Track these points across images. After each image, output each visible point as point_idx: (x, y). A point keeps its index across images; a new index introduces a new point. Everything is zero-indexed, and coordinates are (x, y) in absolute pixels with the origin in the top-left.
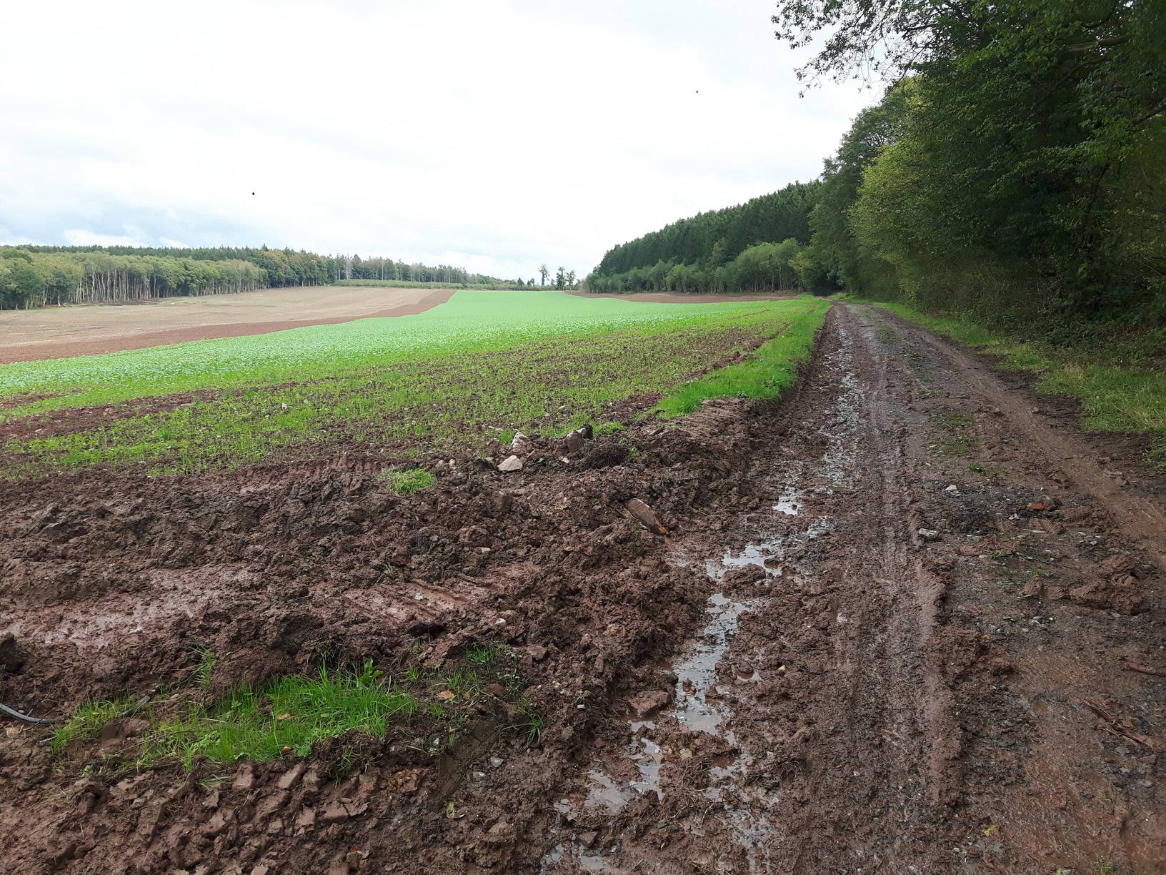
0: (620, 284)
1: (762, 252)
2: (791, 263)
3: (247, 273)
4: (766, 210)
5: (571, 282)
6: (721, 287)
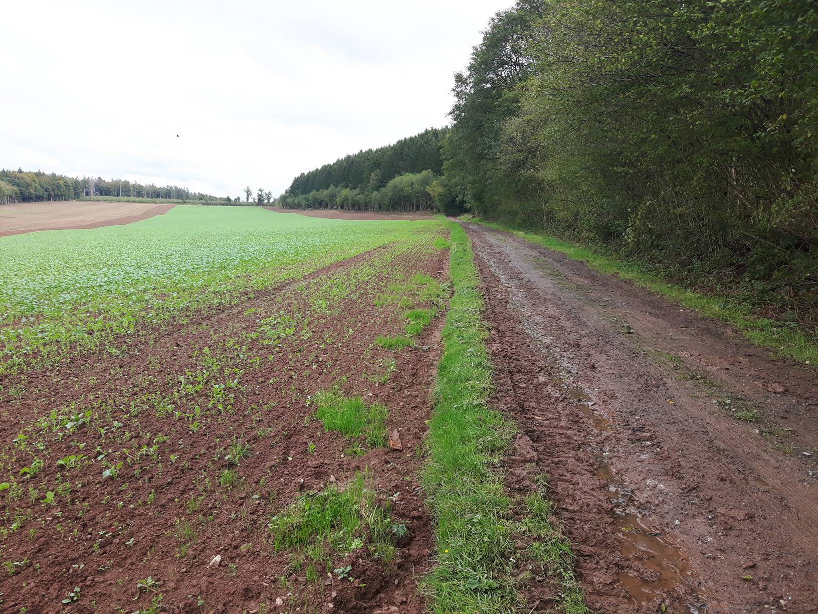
0: (304, 203)
1: (405, 180)
2: (428, 189)
4: (409, 149)
5: (269, 200)
6: (377, 207)
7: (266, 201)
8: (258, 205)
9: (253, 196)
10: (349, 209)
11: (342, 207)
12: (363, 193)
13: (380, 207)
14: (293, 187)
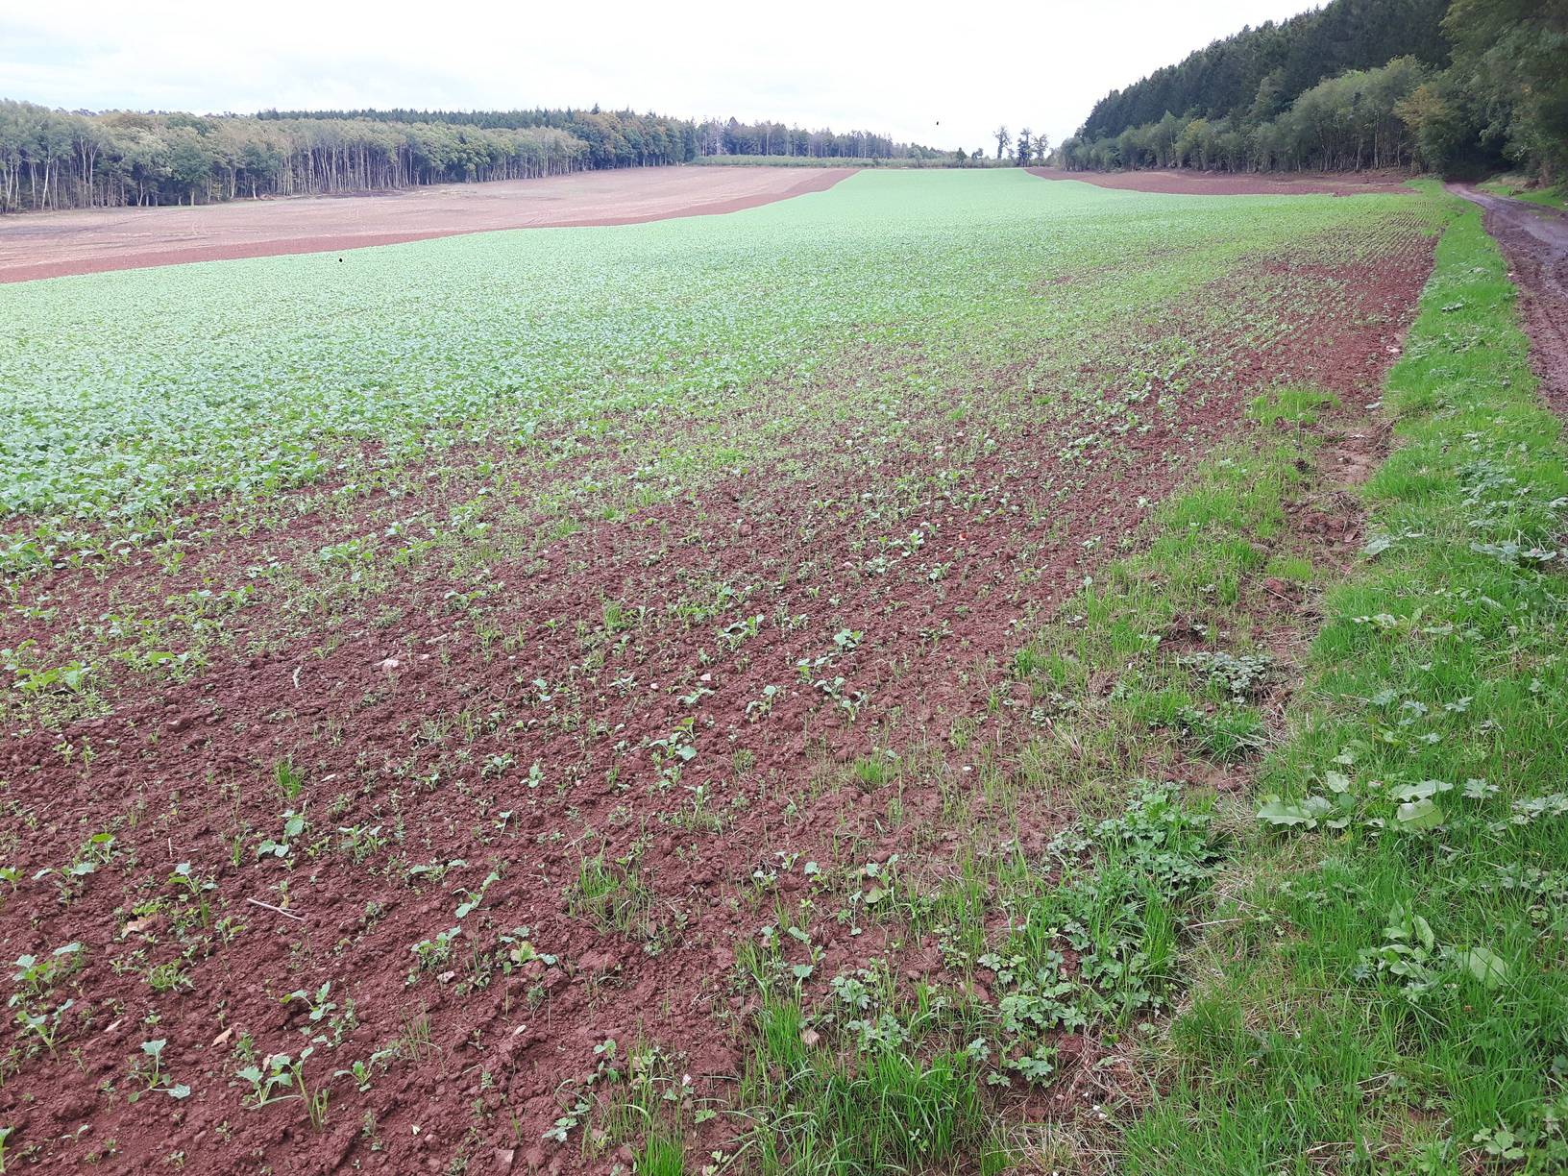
0: (1107, 156)
1: (1342, 89)
2: (1401, 108)
3: (557, 147)
5: (1040, 153)
6: (1265, 161)
7: (1035, 155)
8: (1018, 165)
9: (1010, 146)
10: (1200, 168)
11: (1186, 163)
12: (1235, 127)
13: (1273, 162)
14: (1090, 122)
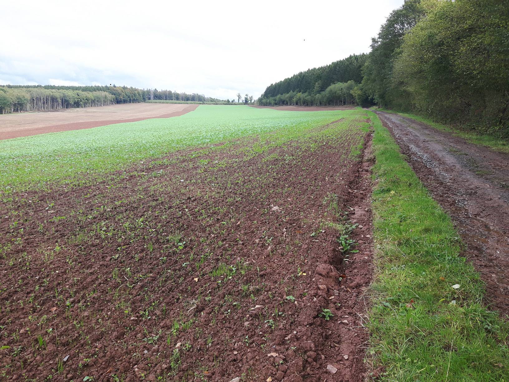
0: (273, 102)
1: (337, 87)
2: (352, 92)
3: (106, 97)
4: (339, 67)
6: (318, 103)
7: (250, 101)
8: (245, 104)
9: (242, 99)
10: (301, 105)
11: (297, 104)
12: (310, 95)
13: (321, 103)
14: (266, 92)
